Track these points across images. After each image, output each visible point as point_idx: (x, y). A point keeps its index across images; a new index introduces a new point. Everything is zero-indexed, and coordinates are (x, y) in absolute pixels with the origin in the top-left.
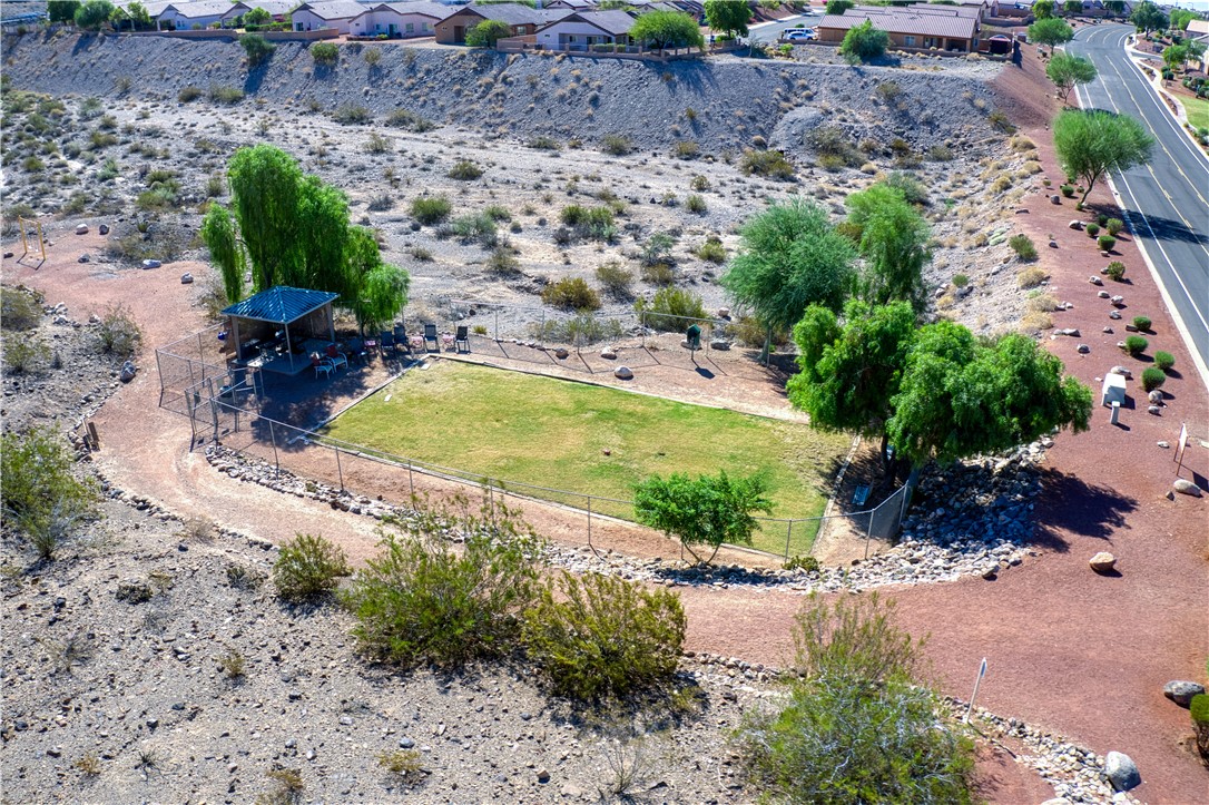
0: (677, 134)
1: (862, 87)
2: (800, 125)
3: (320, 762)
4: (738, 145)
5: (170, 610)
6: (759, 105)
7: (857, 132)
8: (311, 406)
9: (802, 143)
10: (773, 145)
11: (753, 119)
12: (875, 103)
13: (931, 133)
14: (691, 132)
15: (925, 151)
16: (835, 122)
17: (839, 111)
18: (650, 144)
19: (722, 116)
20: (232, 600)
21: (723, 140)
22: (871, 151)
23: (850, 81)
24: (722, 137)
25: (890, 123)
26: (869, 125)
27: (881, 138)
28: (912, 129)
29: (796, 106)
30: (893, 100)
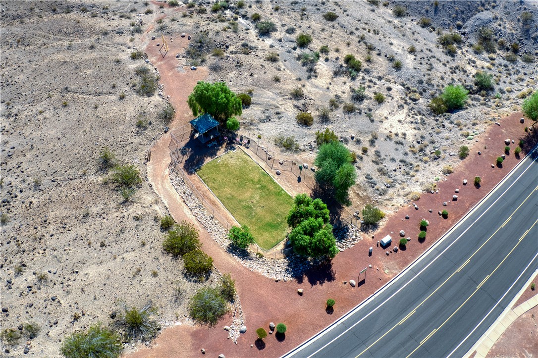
0: (427, 11)
1: (518, 10)
2: (480, 21)
3: (146, 267)
4: (449, 24)
5: (141, 224)
6: (469, 5)
7: (501, 33)
8: (201, 158)
9: (476, 31)
10: (464, 28)
11: (462, 12)
12: (519, 20)
13: (533, 44)
14: (433, 13)
15: (525, 52)
16: (495, 25)
17: (501, 19)
18: (415, 13)
19: (449, 8)
20: (152, 224)
21: (443, 20)
22: (502, 46)
23: (514, 5)
24: (444, 19)
25: (518, 33)
26: (509, 32)
27: (510, 40)
28: (526, 39)
29: (486, 10)
30: (527, 22)
